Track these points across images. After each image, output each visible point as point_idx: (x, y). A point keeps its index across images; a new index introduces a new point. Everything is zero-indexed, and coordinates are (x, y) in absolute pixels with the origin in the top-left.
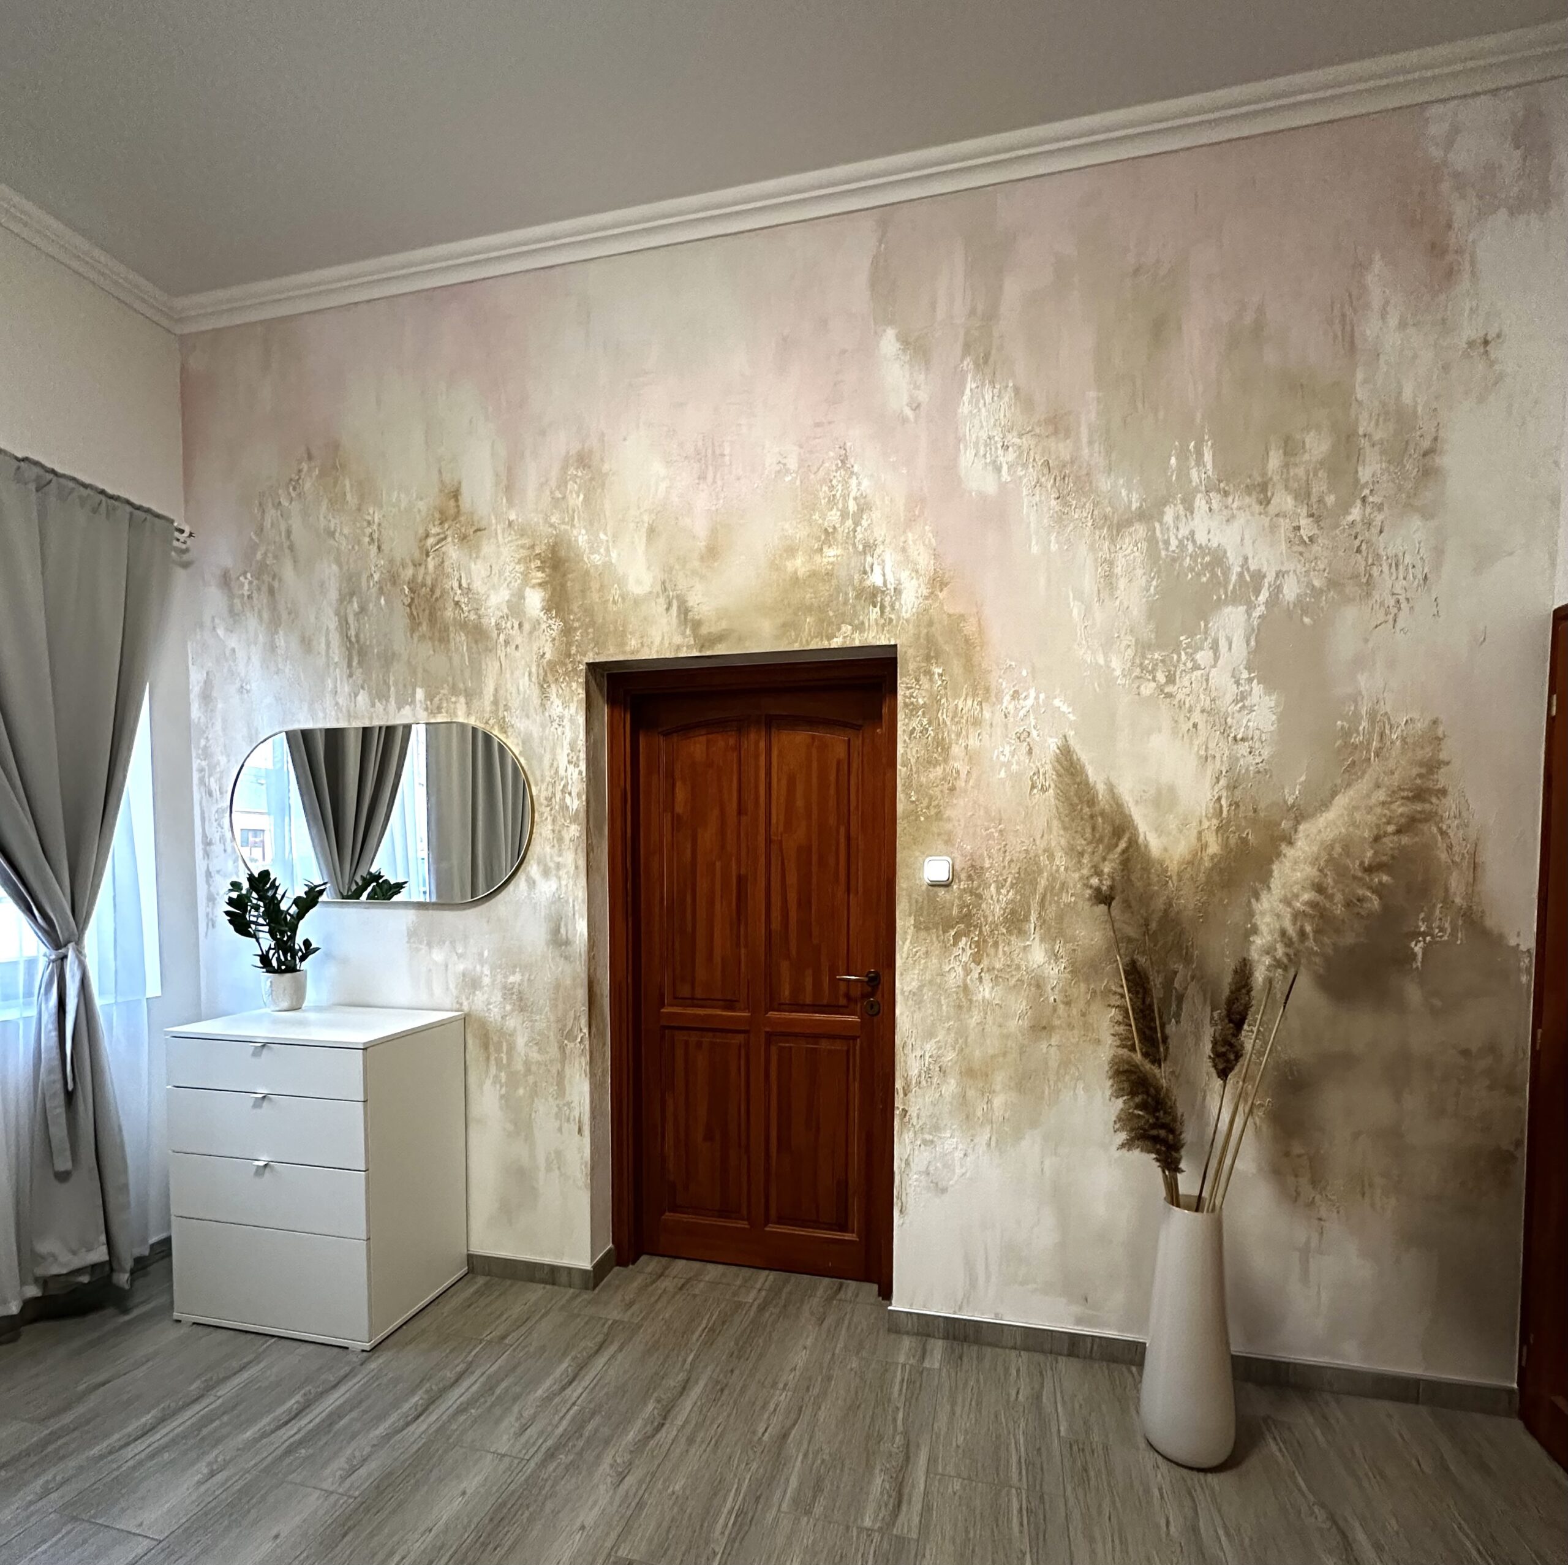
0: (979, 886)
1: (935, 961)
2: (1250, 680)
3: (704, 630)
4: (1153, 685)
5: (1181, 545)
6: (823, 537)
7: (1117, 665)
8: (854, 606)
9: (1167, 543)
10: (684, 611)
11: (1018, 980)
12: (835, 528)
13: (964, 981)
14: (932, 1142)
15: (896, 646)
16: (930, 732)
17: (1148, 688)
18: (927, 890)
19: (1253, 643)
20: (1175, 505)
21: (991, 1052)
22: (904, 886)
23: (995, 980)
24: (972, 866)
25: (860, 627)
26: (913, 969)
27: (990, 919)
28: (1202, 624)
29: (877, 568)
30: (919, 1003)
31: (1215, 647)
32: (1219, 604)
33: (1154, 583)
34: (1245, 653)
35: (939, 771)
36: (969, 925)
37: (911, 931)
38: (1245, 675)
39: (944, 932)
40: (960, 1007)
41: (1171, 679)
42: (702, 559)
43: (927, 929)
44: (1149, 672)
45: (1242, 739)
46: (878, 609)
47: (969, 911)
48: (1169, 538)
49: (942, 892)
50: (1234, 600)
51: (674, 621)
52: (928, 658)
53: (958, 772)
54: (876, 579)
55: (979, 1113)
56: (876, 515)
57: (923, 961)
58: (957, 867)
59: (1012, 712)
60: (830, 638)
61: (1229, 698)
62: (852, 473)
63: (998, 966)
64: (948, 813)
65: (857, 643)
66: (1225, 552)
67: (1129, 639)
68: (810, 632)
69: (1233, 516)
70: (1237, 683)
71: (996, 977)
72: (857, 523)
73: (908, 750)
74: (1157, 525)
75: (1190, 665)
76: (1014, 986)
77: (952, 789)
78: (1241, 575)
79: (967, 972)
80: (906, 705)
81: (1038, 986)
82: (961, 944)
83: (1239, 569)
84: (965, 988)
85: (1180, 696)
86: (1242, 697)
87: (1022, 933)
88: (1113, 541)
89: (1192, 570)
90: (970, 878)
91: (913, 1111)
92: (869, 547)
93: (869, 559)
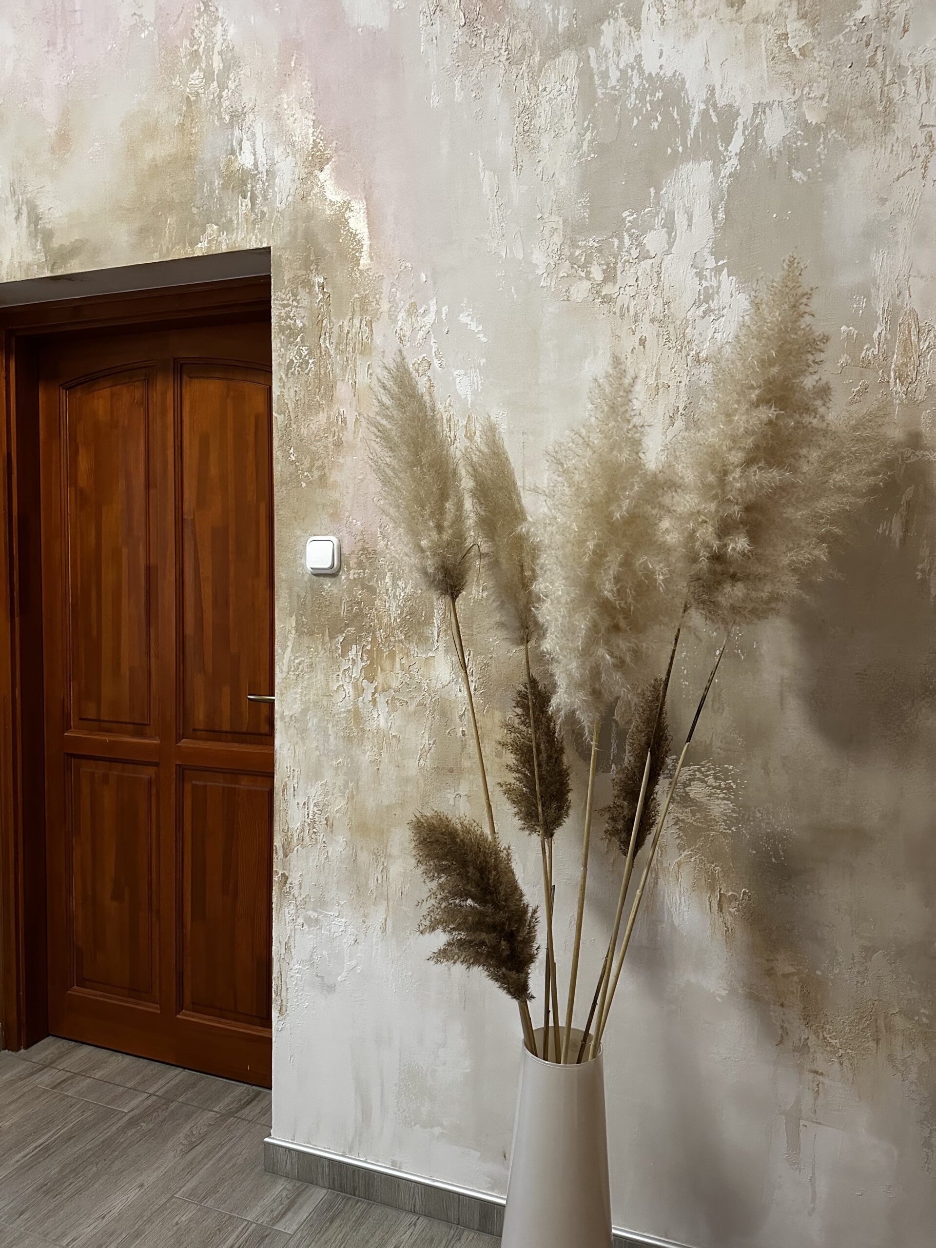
0: (372, 576)
1: (320, 677)
2: (718, 270)
3: (56, 243)
4: (587, 284)
5: (624, 77)
6: (184, 108)
7: (539, 257)
8: (220, 199)
9: (605, 75)
10: (35, 219)
11: (419, 705)
12: (197, 95)
13: (355, 703)
14: (317, 920)
15: (268, 249)
16: (311, 366)
17: (580, 290)
18: (310, 580)
19: (721, 215)
20: (616, 19)
21: (386, 802)
22: (283, 575)
23: (391, 703)
24: (364, 549)
25: (227, 227)
26: (296, 686)
27: (385, 620)
28: (652, 190)
29: (246, 145)
30: (303, 732)
31: (670, 226)
32: (675, 161)
33: (588, 136)
34: (712, 232)
35: (322, 417)
36: (360, 629)
37: (293, 635)
38: (711, 263)
39: (332, 637)
40: (349, 739)
41: (610, 276)
42: (53, 151)
43: (311, 633)
44: (584, 266)
45: (706, 360)
46: (248, 200)
47: (361, 610)
48: (607, 68)
49: (328, 584)
50: (694, 153)
51: (24, 232)
52: (306, 265)
53: (344, 421)
54: (246, 160)
55: (372, 884)
56: (246, 71)
57: (307, 676)
58: (346, 551)
59: (408, 334)
60: (193, 243)
61: (688, 299)
62: (217, 18)
63: (395, 684)
64: (334, 476)
65: (224, 249)
66: (683, 81)
67: (556, 221)
68: (171, 238)
69: (695, 27)
70: (700, 275)
71: (393, 697)
72: (222, 87)
73: (286, 391)
74: (592, 52)
75: (635, 253)
76: (415, 712)
77: (339, 444)
78: (705, 114)
79: (359, 691)
80: (282, 329)
81: (443, 714)
82: (352, 654)
83: (703, 106)
84: (357, 716)
85: (624, 299)
86: (707, 296)
87: (423, 640)
88: (534, 82)
89: (636, 111)
90: (360, 565)
91: (294, 878)
92: (237, 117)
93: (237, 132)
